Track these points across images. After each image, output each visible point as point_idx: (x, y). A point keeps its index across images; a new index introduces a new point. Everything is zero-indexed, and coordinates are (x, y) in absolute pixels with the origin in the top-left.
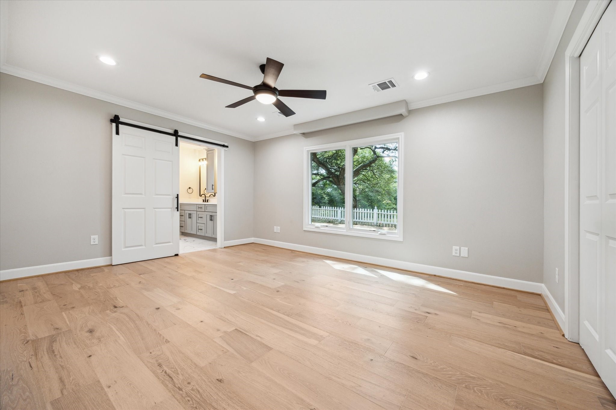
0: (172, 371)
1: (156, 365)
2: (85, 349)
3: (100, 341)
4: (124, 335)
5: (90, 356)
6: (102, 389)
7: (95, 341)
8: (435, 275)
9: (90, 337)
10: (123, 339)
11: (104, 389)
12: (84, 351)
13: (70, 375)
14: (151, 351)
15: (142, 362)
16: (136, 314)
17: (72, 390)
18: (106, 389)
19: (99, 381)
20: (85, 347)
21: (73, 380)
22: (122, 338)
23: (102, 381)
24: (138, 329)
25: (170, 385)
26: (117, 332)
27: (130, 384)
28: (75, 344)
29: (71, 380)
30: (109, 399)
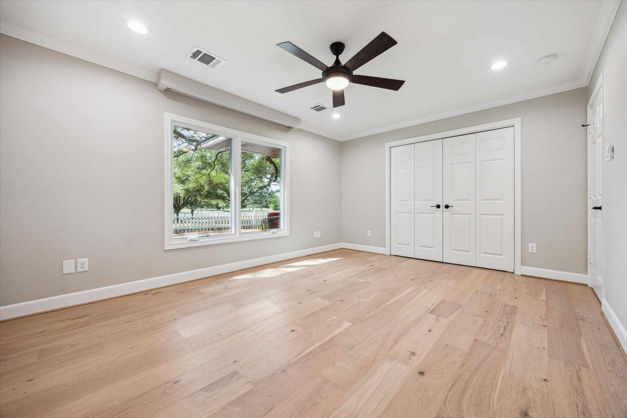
0: (500, 328)
1: (503, 336)
2: (546, 393)
3: (524, 390)
4: (498, 374)
5: (545, 380)
6: (549, 351)
7: (530, 394)
8: (308, 255)
9: (532, 405)
10: (502, 371)
11: (548, 350)
12: (549, 391)
13: (570, 377)
14: (495, 345)
15: (510, 344)
16: (450, 390)
17: (571, 364)
18: (547, 348)
19: (549, 356)
20: (545, 396)
21: (569, 371)
22: (502, 374)
23: (547, 355)
24: (478, 368)
25: (510, 326)
26: (499, 384)
27: (530, 340)
28: (554, 411)
29: (570, 372)
30: (548, 343)
